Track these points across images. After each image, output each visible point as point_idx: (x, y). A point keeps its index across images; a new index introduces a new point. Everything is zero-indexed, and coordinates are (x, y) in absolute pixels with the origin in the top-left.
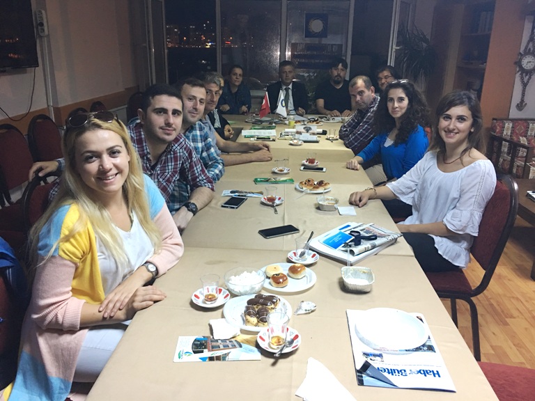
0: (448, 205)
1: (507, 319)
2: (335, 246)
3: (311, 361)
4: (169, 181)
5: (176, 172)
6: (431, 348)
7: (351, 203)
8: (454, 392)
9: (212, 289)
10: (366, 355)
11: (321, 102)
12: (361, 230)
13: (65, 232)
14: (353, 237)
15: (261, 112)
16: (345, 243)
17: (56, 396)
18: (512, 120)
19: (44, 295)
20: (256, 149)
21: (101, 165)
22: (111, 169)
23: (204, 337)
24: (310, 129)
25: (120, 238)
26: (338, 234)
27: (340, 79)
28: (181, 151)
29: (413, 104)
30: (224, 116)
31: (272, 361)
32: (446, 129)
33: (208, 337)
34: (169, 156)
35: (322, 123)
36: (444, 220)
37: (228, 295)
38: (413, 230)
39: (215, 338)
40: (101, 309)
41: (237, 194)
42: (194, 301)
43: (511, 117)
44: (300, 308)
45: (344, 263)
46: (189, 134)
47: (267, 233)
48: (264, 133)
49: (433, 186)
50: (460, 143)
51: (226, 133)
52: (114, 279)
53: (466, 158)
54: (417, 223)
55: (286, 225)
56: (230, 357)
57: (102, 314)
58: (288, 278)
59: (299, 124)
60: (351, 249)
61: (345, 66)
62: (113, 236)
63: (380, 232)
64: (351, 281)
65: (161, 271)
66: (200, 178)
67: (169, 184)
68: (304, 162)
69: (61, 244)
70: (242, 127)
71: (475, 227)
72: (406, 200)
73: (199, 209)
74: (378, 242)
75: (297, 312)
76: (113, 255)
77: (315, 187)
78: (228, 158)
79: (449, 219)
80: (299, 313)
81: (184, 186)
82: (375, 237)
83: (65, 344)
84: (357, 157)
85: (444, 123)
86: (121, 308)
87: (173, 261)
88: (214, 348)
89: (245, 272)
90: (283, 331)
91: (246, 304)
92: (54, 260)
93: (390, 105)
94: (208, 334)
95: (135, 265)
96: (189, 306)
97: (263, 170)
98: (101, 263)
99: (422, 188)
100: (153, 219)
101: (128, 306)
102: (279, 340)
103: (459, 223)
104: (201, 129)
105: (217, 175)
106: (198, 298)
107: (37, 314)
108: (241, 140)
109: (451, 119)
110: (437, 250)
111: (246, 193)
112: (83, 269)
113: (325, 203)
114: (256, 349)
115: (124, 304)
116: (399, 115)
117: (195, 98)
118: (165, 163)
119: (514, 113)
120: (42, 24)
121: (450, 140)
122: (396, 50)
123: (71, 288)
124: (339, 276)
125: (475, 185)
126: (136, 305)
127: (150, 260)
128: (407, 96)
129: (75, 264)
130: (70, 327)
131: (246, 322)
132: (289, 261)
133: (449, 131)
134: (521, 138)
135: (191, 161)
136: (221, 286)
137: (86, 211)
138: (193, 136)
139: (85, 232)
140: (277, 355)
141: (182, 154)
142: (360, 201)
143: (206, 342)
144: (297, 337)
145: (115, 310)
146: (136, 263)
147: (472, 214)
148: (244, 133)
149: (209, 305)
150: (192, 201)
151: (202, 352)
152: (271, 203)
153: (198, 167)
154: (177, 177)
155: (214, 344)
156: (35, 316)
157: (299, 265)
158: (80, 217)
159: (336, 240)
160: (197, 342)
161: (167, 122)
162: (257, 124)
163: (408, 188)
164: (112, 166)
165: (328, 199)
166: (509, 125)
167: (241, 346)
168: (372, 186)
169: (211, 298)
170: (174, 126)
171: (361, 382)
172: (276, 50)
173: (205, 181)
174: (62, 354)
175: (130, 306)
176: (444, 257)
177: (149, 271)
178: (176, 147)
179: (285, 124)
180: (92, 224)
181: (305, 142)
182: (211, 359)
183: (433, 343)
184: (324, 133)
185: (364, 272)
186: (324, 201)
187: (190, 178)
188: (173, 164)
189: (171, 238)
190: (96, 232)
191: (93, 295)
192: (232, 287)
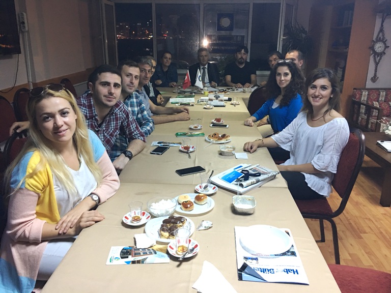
0: (314, 151)
1: (361, 234)
2: (230, 181)
3: (206, 263)
4: (111, 135)
5: (117, 129)
6: (293, 254)
7: (245, 150)
8: (308, 285)
9: (138, 213)
10: (246, 258)
11: (229, 78)
12: (250, 169)
13: (30, 171)
14: (244, 175)
15: (184, 85)
16: (237, 179)
17: (24, 290)
18: (368, 89)
19: (15, 216)
20: (178, 111)
21: (55, 123)
22: (62, 126)
23: (130, 247)
24: (219, 97)
25: (71, 175)
26: (232, 172)
27: (243, 61)
28: (121, 113)
29: (295, 78)
30: (157, 88)
31: (177, 263)
32: (313, 96)
33: (132, 247)
34: (112, 117)
35: (229, 93)
36: (312, 162)
37: (149, 216)
38: (290, 169)
39: (138, 247)
40: (57, 228)
41: (162, 144)
42: (124, 221)
43: (367, 87)
44: (201, 225)
45: (235, 193)
46: (128, 101)
47: (182, 172)
48: (186, 100)
49: (304, 137)
50: (323, 106)
51: (158, 100)
52: (67, 206)
53: (327, 117)
54: (293, 164)
55: (196, 166)
56: (147, 261)
57: (57, 231)
58: (194, 204)
59: (212, 93)
60: (241, 183)
61: (247, 52)
62: (66, 175)
63: (263, 170)
64: (239, 206)
65: (102, 200)
66: (135, 133)
67: (112, 137)
68: (213, 121)
69: (27, 179)
70: (170, 96)
71: (334, 167)
72: (286, 147)
73: (133, 155)
74: (261, 178)
75: (198, 228)
76: (65, 187)
77: (220, 139)
78: (158, 118)
79: (316, 161)
80: (200, 229)
81: (124, 139)
82: (259, 175)
83: (31, 253)
84: (252, 117)
85: (311, 91)
86: (72, 226)
87: (112, 193)
88: (136, 254)
89: (163, 200)
90: (186, 242)
91: (162, 223)
92: (22, 191)
93: (278, 78)
94: (132, 244)
95: (83, 195)
96: (121, 225)
97: (182, 127)
98: (57, 193)
99: (296, 139)
100: (96, 162)
101: (77, 225)
102: (183, 248)
103: (323, 164)
104: (137, 97)
105: (149, 130)
106: (128, 219)
107: (10, 230)
108: (169, 105)
109: (316, 88)
110: (307, 184)
111: (169, 143)
112: (44, 198)
113: (226, 150)
114: (166, 255)
115: (74, 223)
116: (284, 85)
117: (131, 75)
118: (108, 122)
119: (369, 84)
120: (23, 23)
121: (316, 103)
122: (283, 39)
123: (35, 212)
124: (231, 203)
125: (333, 136)
126: (82, 224)
127: (94, 192)
128: (290, 72)
129: (38, 194)
130: (34, 240)
131: (161, 235)
132: (196, 192)
133: (315, 97)
134: (374, 102)
135: (128, 121)
136: (145, 210)
137: (45, 157)
138: (131, 102)
139: (44, 171)
140: (181, 259)
141: (121, 115)
142: (251, 148)
143: (131, 250)
144: (196, 246)
145: (67, 228)
146: (84, 194)
147: (332, 158)
148: (171, 100)
149: (135, 224)
150: (129, 150)
151: (128, 257)
152: (186, 151)
153: (133, 125)
154: (118, 132)
155: (137, 252)
156: (9, 232)
157: (202, 195)
158: (41, 161)
159: (231, 176)
160: (124, 251)
161: (109, 92)
162: (182, 94)
163: (287, 139)
164: (63, 123)
165: (228, 148)
166: (365, 93)
167: (156, 253)
168: (261, 138)
169: (137, 219)
170: (114, 95)
171: (240, 278)
172: (196, 40)
173: (139, 135)
174: (29, 260)
175: (78, 225)
176: (312, 189)
177: (93, 200)
178: (117, 111)
179: (202, 94)
180: (50, 165)
181: (215, 106)
182: (134, 262)
183: (295, 250)
184: (230, 100)
185: (249, 200)
186: (225, 149)
187: (127, 133)
188: (115, 123)
189: (110, 176)
190: (53, 171)
191: (51, 217)
192: (152, 211)
